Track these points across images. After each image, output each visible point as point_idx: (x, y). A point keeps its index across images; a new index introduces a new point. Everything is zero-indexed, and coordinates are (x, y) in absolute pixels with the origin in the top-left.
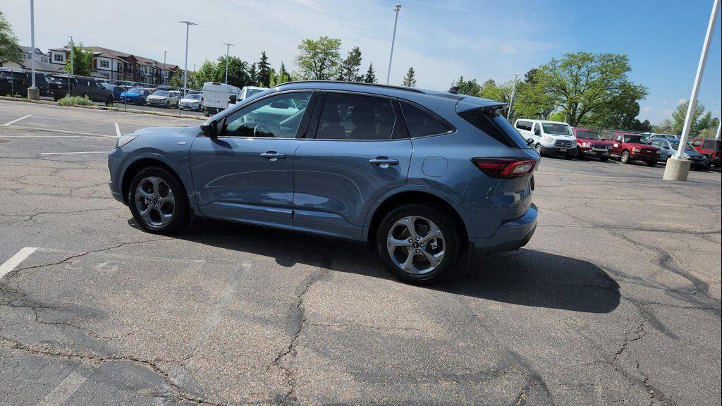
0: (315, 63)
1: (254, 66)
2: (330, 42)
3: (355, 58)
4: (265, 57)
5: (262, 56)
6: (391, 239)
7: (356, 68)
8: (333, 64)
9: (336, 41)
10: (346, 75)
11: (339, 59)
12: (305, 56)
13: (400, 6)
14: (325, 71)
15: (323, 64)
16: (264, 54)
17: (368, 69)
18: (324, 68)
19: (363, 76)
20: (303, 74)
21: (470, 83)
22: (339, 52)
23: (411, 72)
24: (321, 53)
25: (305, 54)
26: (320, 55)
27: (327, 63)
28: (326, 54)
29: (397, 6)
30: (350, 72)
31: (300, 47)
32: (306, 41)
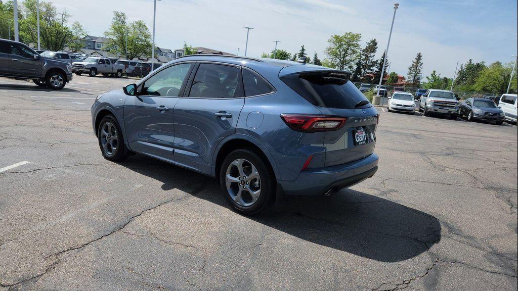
0: (340, 52)
1: (295, 56)
2: (353, 36)
3: (373, 47)
4: (303, 50)
5: (301, 49)
6: (228, 176)
7: (372, 54)
8: (354, 52)
9: (357, 35)
10: (363, 60)
11: (359, 49)
12: (333, 47)
13: (398, 5)
14: (348, 58)
15: (346, 52)
16: (303, 47)
17: (382, 55)
18: (347, 56)
19: (377, 61)
20: (330, 60)
21: (478, 65)
22: (359, 43)
23: (419, 57)
24: (345, 44)
25: (333, 46)
26: (344, 46)
27: (349, 52)
28: (349, 45)
29: (395, 5)
30: (367, 58)
31: (329, 41)
32: (334, 36)
